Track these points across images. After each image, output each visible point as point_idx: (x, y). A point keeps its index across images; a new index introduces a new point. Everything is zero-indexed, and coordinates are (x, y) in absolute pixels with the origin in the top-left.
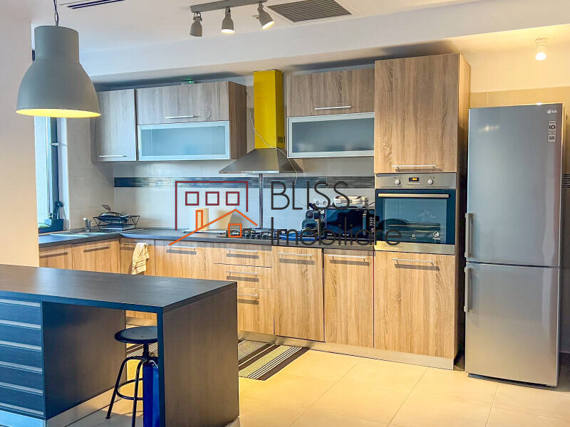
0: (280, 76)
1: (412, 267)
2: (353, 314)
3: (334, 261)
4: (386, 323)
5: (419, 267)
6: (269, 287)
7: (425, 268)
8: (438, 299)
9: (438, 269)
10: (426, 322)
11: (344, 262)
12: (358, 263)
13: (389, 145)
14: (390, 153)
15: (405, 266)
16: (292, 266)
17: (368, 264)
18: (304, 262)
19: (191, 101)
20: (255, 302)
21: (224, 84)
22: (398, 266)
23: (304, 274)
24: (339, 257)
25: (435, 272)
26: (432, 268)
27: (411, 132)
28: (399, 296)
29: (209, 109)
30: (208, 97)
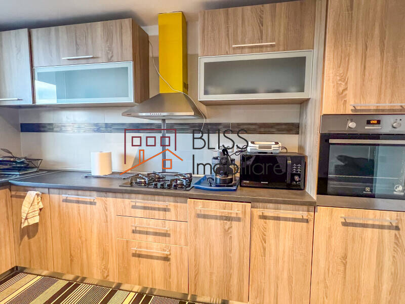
1: (364, 226)
2: (285, 275)
3: (264, 217)
4: (326, 287)
5: (373, 226)
6: (183, 242)
7: (382, 227)
8: (394, 263)
9: (397, 228)
10: (378, 288)
11: (277, 218)
12: (295, 220)
13: (344, 79)
14: (346, 89)
15: (354, 225)
16: (213, 222)
17: (307, 221)
18: (228, 219)
19: (90, 42)
20: (166, 259)
21: (127, 23)
22: (345, 224)
23: (227, 232)
24: (270, 213)
25: (393, 232)
26: (390, 227)
27: (374, 64)
28: (345, 257)
29: (110, 49)
30: (109, 37)
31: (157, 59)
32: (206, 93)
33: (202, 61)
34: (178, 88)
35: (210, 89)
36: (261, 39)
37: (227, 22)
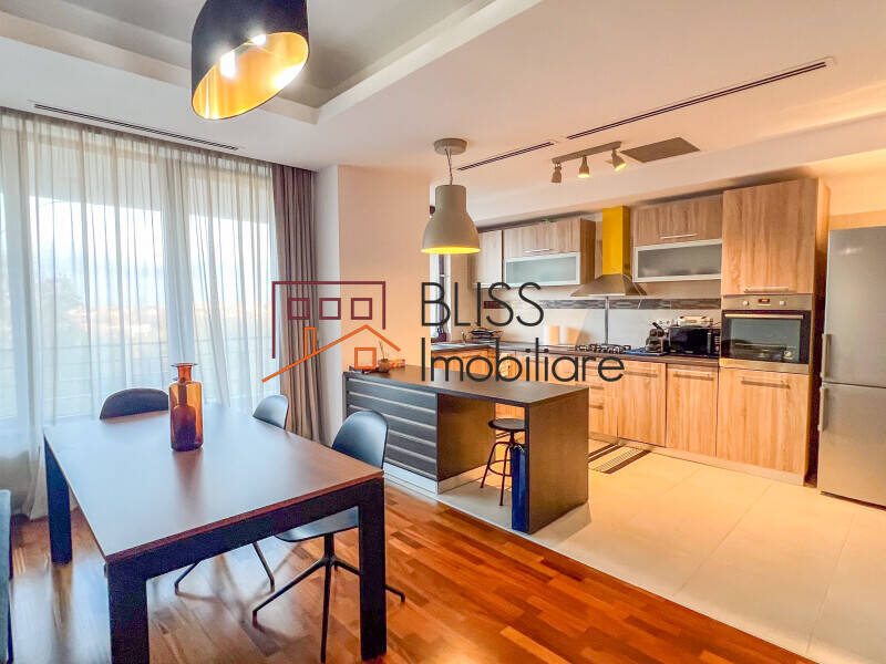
0: (628, 211)
1: (760, 384)
2: (696, 426)
3: (677, 375)
4: (729, 435)
5: (768, 385)
6: (613, 394)
7: (775, 386)
8: (787, 417)
9: (788, 387)
10: (774, 439)
11: (689, 377)
12: (702, 378)
13: (737, 268)
14: (739, 276)
15: (750, 383)
16: (636, 378)
17: (712, 379)
18: (647, 375)
19: (547, 238)
20: (601, 407)
21: (576, 221)
22: (744, 382)
23: (647, 386)
24: (683, 372)
25: (785, 390)
26: (782, 386)
27: (761, 258)
28: (745, 410)
29: (564, 243)
30: (562, 233)
31: (601, 242)
32: (640, 275)
33: (636, 250)
34: (618, 270)
35: (646, 271)
36: (686, 231)
37: (657, 218)
